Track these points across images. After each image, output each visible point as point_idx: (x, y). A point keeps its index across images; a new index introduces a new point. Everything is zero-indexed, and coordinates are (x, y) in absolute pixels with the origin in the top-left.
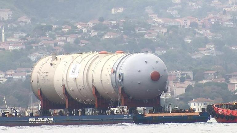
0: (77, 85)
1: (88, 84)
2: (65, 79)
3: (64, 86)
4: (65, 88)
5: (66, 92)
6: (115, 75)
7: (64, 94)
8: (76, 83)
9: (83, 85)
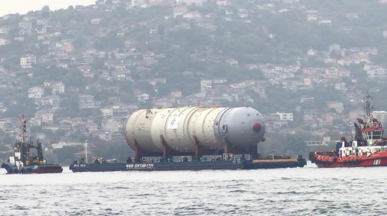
0: (176, 135)
1: (188, 134)
2: (164, 129)
3: (162, 136)
4: (163, 138)
5: (163, 141)
6: (219, 126)
7: (162, 143)
8: (176, 133)
9: (183, 135)
